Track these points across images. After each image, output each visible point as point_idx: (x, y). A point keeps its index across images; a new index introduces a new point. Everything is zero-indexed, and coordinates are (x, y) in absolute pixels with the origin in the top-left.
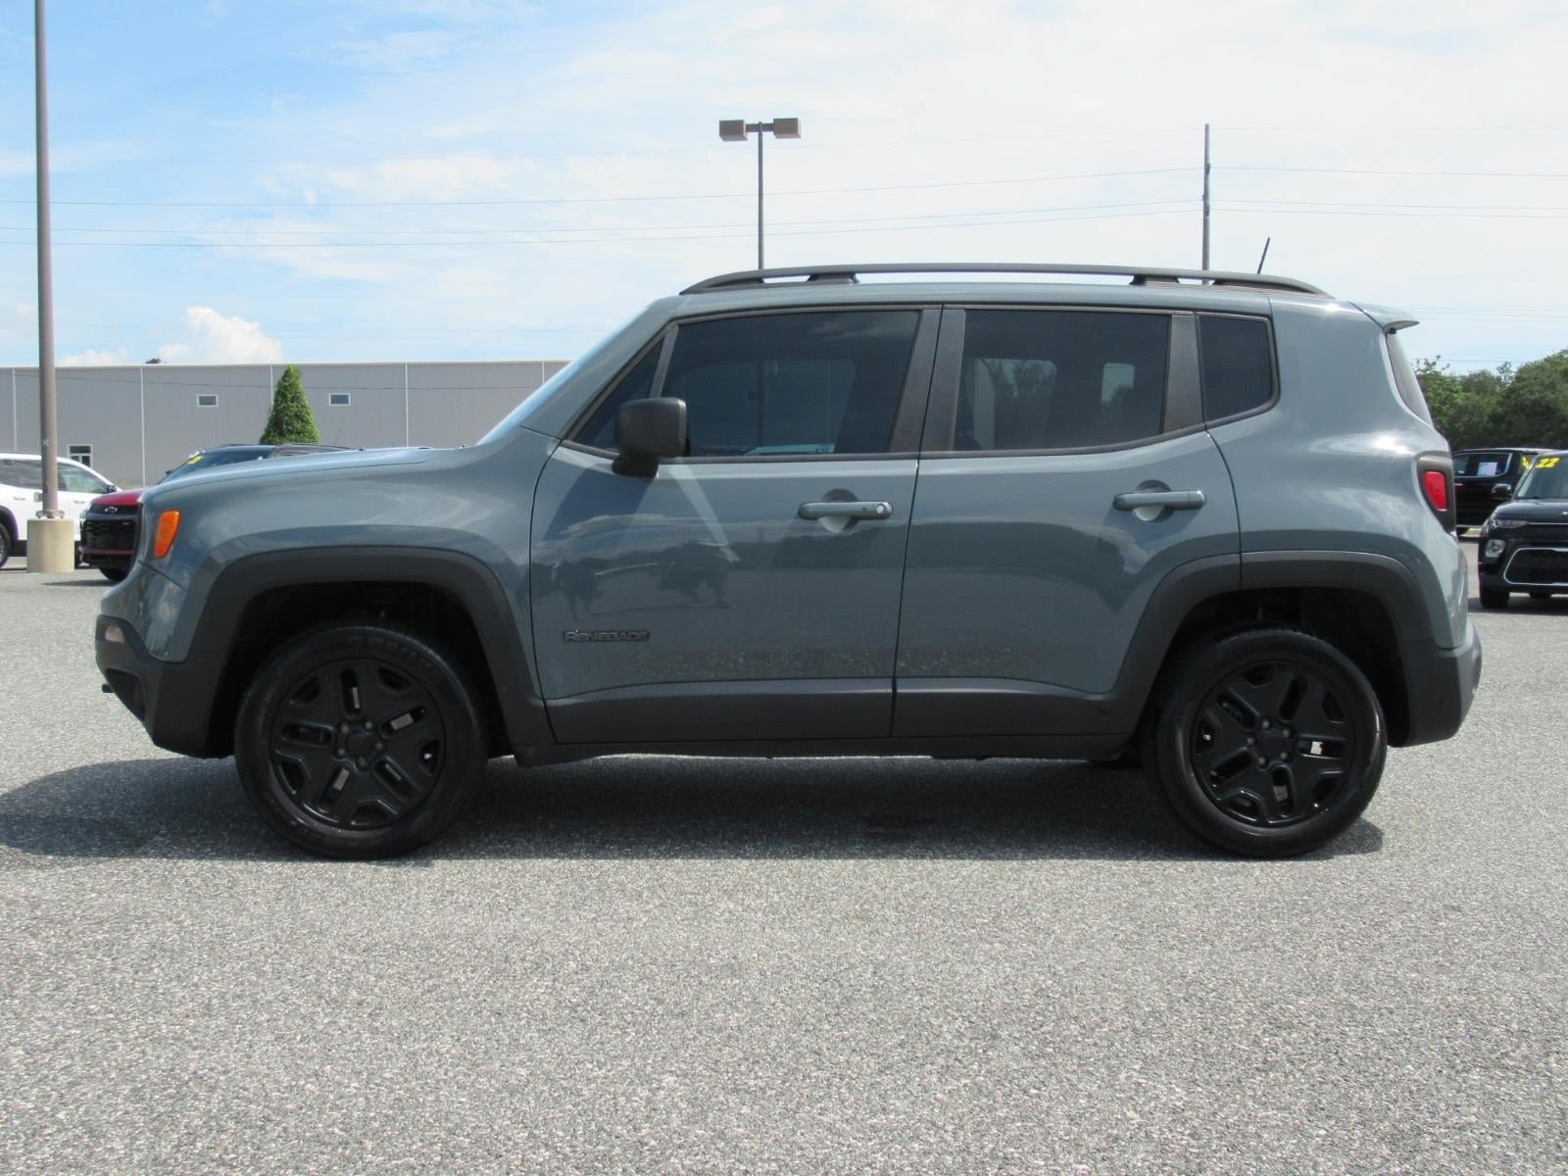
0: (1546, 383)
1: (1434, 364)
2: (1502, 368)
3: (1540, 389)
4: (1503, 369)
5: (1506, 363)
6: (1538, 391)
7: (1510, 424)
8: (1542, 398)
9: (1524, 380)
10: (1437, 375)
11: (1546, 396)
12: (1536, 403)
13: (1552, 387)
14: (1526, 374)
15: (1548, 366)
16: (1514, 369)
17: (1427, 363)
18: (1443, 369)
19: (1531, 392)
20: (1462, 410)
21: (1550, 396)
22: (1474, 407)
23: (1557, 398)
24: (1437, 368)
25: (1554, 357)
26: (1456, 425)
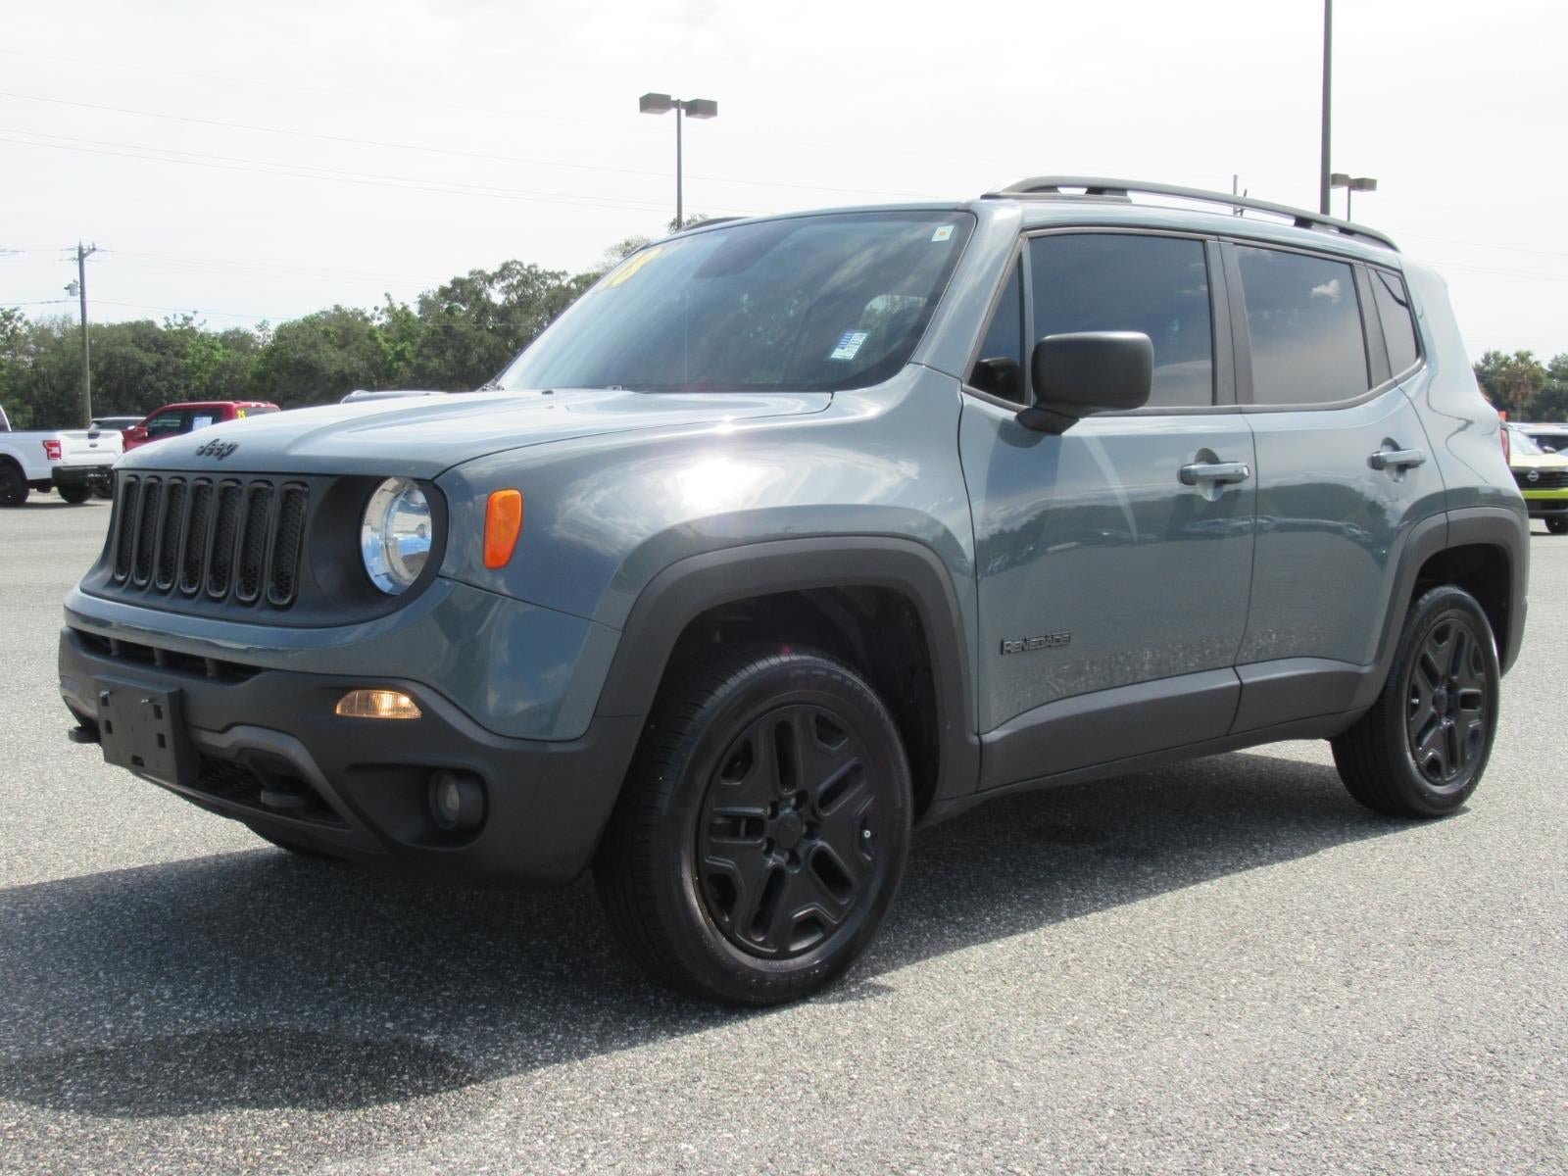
0: (309, 341)
1: (191, 319)
2: (260, 326)
3: (304, 348)
4: (262, 327)
5: (264, 321)
6: (301, 350)
7: (275, 382)
8: (306, 357)
9: (285, 338)
10: (192, 330)
11: (310, 355)
12: (299, 362)
13: (314, 346)
14: (283, 333)
15: (307, 326)
16: (273, 327)
17: (185, 318)
18: (200, 325)
19: (294, 350)
20: (224, 367)
21: (314, 356)
22: (236, 364)
23: (320, 358)
24: (194, 324)
25: (312, 318)
26: (218, 382)
